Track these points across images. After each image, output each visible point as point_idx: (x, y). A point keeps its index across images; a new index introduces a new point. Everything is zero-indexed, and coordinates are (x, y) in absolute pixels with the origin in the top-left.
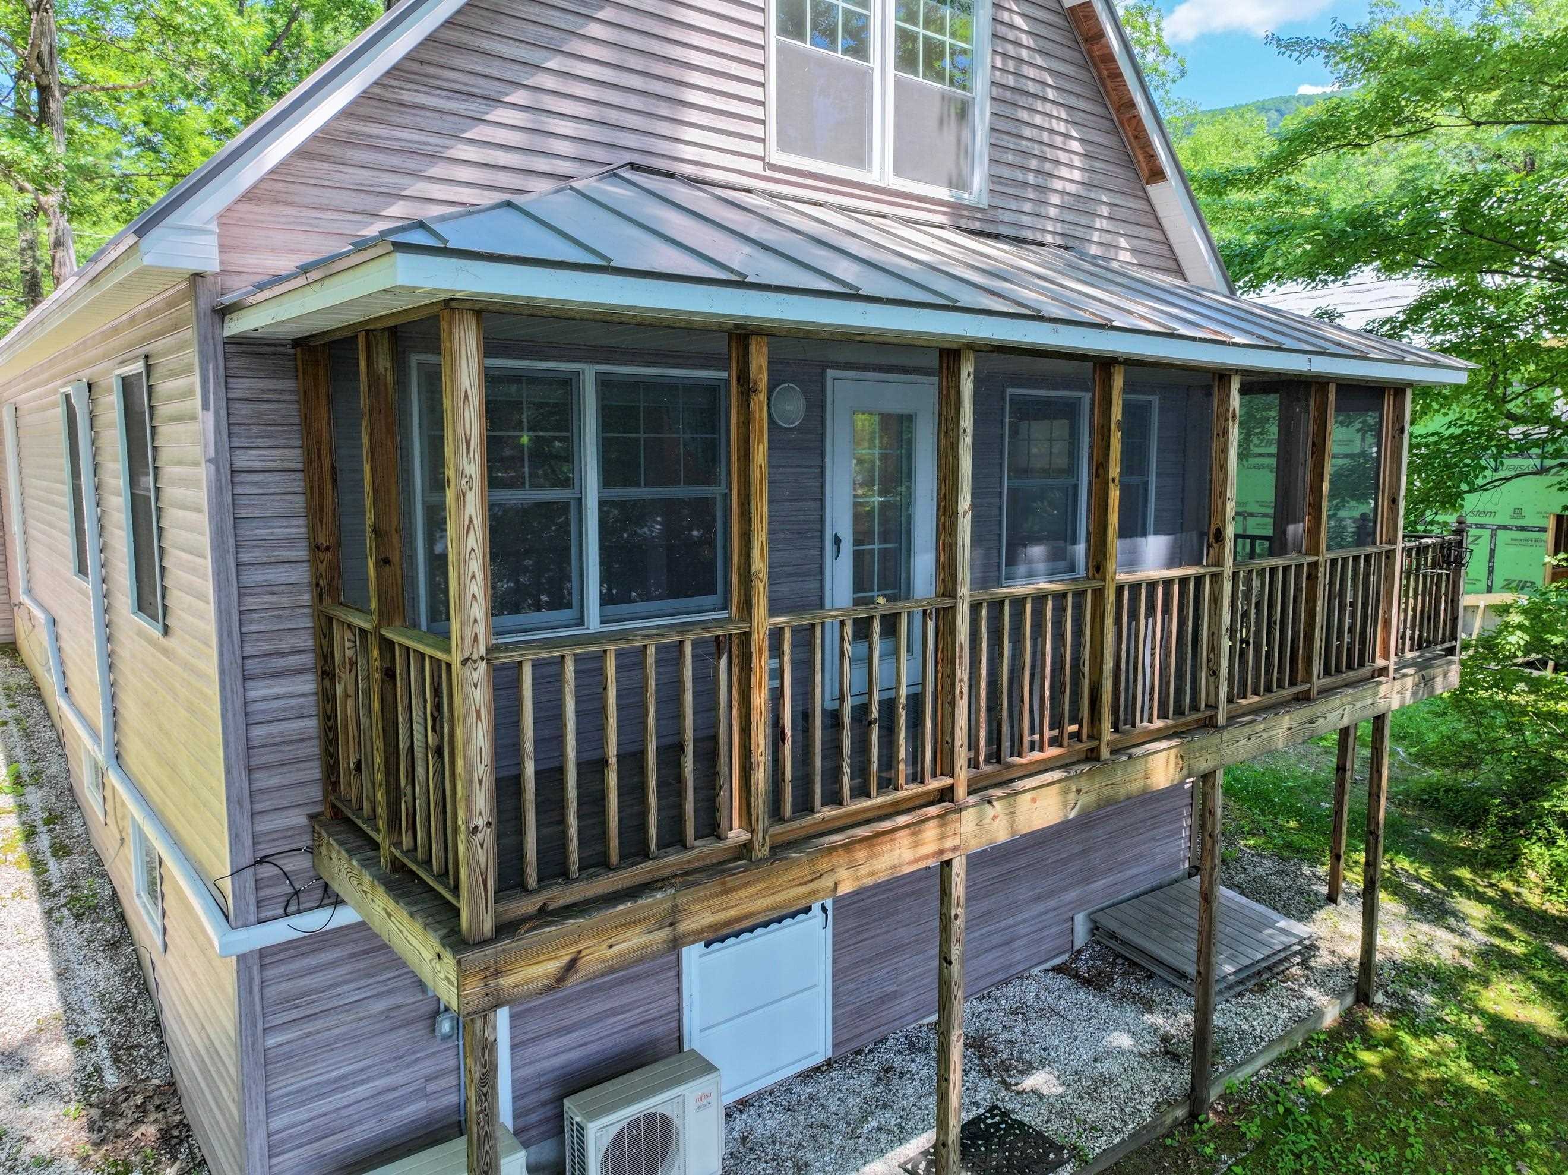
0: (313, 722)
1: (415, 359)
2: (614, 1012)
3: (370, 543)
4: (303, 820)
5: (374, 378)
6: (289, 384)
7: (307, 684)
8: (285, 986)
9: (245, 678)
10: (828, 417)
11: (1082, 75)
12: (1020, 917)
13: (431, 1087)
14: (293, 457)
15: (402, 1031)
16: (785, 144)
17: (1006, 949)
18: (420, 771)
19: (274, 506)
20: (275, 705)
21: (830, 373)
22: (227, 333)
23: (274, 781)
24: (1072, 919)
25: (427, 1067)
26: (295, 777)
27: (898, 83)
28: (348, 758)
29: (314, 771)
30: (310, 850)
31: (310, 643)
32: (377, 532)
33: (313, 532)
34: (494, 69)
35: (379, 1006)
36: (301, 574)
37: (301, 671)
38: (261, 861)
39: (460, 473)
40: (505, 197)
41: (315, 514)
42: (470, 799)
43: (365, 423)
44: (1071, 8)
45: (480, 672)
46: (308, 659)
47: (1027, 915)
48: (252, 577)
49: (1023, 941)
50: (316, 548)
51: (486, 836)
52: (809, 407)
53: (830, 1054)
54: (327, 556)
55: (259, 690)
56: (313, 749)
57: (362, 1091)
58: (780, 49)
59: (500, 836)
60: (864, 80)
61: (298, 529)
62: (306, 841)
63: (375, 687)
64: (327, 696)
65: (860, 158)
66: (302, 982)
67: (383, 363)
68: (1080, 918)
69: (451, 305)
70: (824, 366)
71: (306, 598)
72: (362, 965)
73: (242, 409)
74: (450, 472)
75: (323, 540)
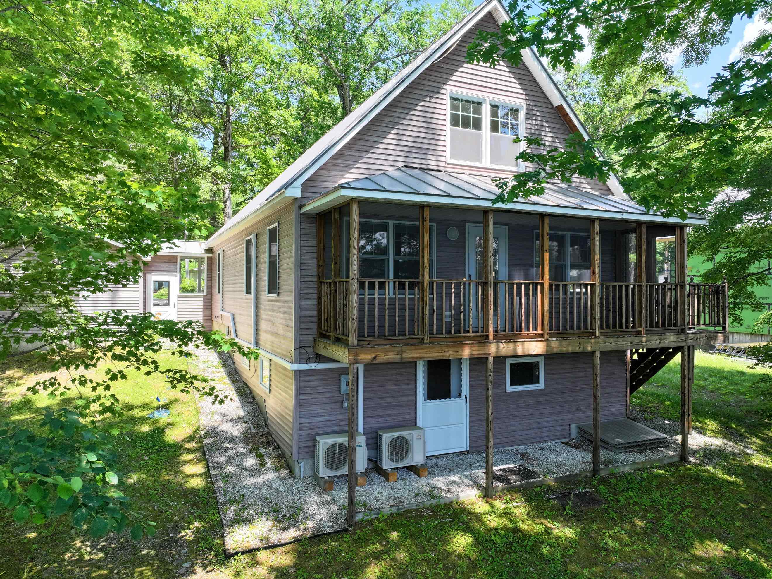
0: (316, 313)
1: (345, 219)
2: (394, 415)
3: (332, 259)
4: (312, 339)
5: (335, 220)
6: (314, 225)
7: (315, 302)
8: (306, 384)
9: (300, 299)
10: (467, 238)
11: (563, 127)
12: (546, 419)
13: (341, 423)
14: (315, 243)
15: (333, 404)
16: (452, 157)
17: (540, 430)
18: (342, 311)
19: (309, 255)
20: (307, 307)
21: (467, 224)
22: (301, 212)
23: (305, 327)
24: (569, 425)
25: (340, 417)
26: (310, 327)
27: (491, 136)
28: (324, 317)
29: (315, 326)
30: (313, 347)
31: (316, 292)
32: (334, 256)
33: (318, 261)
34: (368, 144)
35: (328, 395)
36: (315, 273)
37: (314, 299)
38: (301, 347)
39: (353, 236)
40: (365, 176)
41: (319, 257)
42: (352, 312)
43: (332, 231)
44: (557, 107)
45: (356, 282)
46: (315, 296)
47: (549, 419)
48: (304, 273)
49: (547, 429)
50: (319, 266)
51: (356, 321)
52: (460, 234)
53: (468, 449)
54: (321, 268)
55: (303, 302)
56: (315, 319)
57: (322, 419)
58: (451, 131)
59: (359, 321)
60: (480, 137)
61: (315, 261)
62: (312, 344)
63: (332, 295)
64: (320, 304)
65: (478, 158)
66: (309, 383)
67: (337, 216)
68: (573, 426)
69: (352, 200)
70: (465, 222)
71: (315, 280)
72: (324, 382)
73: (304, 231)
74: (351, 237)
75: (321, 263)
